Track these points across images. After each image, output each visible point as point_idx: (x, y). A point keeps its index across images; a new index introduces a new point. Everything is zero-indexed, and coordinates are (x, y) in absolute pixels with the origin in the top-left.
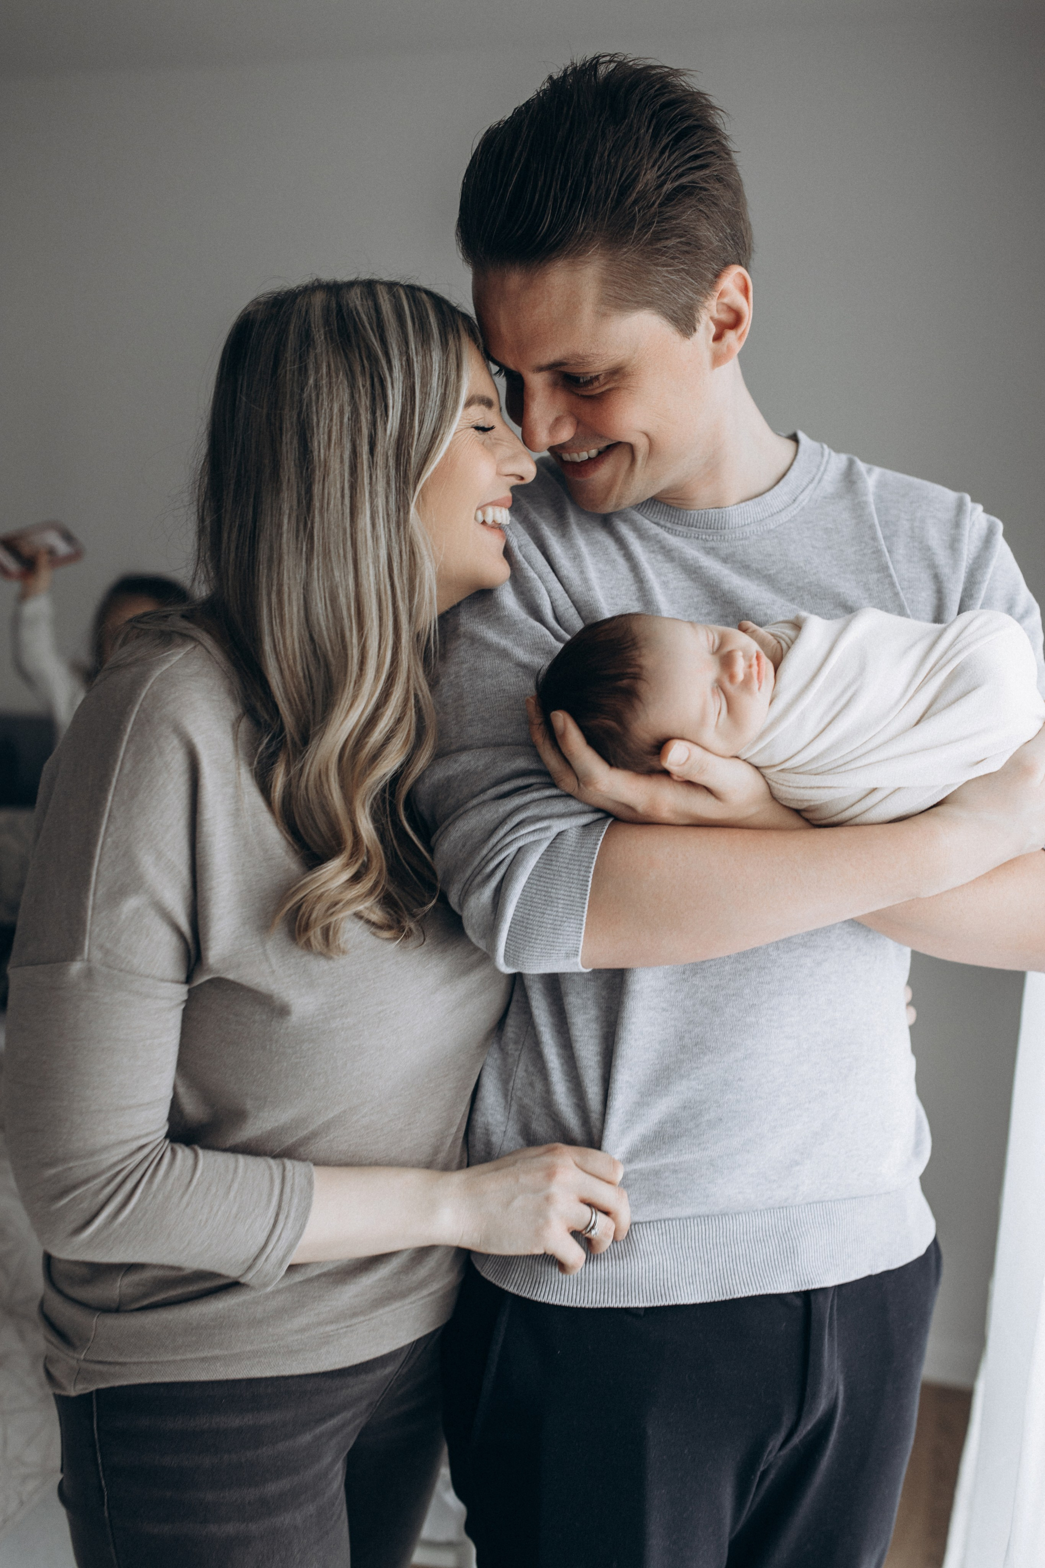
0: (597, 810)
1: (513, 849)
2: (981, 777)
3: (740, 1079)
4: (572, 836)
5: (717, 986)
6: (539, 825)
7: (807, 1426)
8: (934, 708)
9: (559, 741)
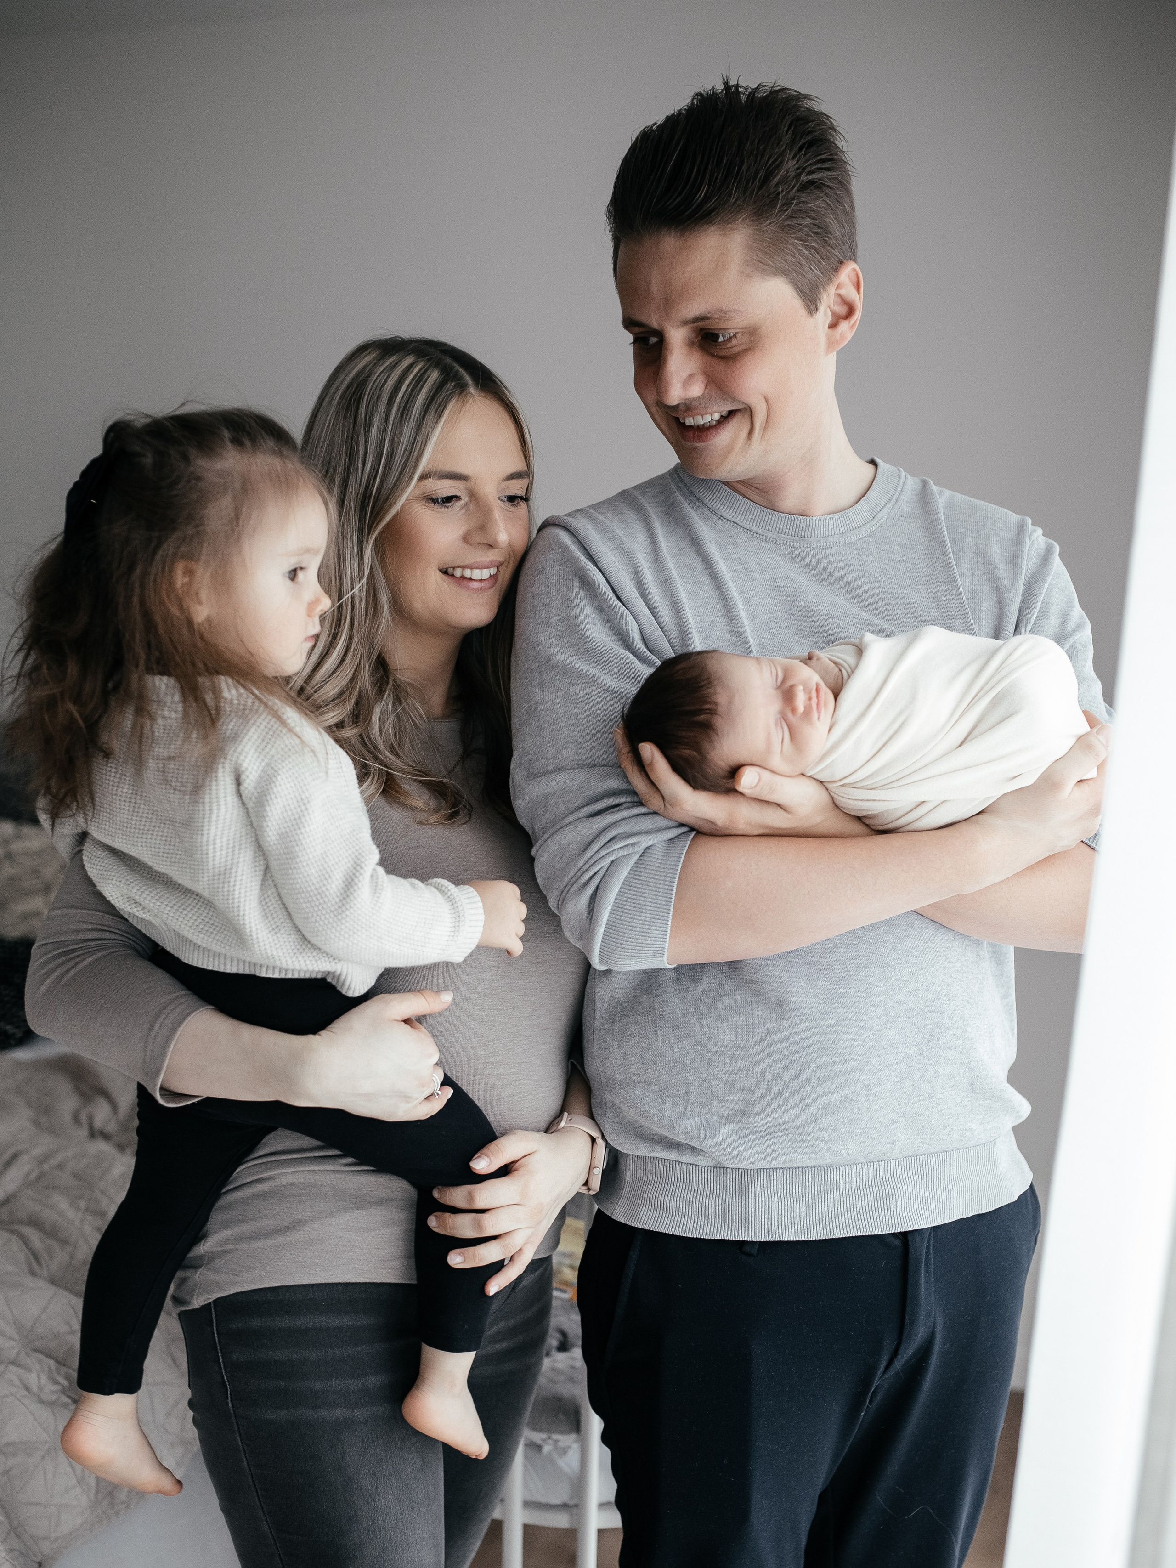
0: (682, 825)
1: (606, 862)
2: (1012, 791)
3: (834, 1043)
4: (658, 851)
5: (809, 963)
6: (629, 841)
7: (908, 1352)
8: (976, 732)
9: (647, 769)
